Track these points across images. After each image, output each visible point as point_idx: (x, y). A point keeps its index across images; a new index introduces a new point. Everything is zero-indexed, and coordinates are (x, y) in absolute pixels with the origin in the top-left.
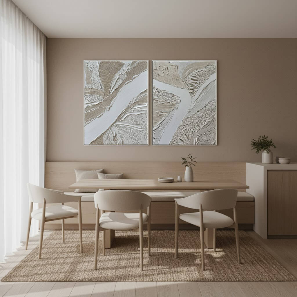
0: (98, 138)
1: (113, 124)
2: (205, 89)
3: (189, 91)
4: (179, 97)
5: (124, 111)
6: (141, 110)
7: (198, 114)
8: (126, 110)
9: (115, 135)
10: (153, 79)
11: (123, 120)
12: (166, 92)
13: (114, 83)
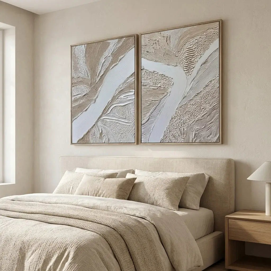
0: (84, 136)
1: (98, 119)
2: (204, 63)
3: (183, 69)
4: (172, 79)
5: (110, 102)
6: (128, 99)
7: (195, 99)
8: (112, 100)
9: (100, 132)
10: (142, 58)
11: (108, 113)
12: (156, 74)
13: (100, 69)
